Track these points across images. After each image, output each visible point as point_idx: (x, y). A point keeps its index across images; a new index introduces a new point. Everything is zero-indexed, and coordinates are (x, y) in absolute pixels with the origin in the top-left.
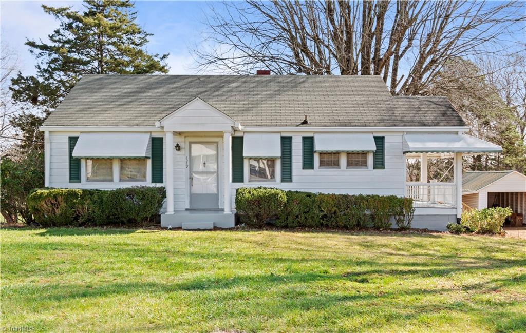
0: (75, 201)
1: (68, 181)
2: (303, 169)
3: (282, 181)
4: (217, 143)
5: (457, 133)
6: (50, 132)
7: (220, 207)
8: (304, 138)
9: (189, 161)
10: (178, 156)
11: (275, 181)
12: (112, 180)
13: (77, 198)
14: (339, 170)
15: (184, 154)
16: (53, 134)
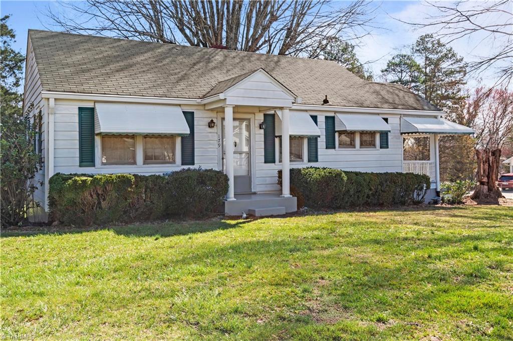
0: (129, 189)
1: (78, 164)
2: (326, 148)
3: (309, 161)
4: (249, 120)
5: (436, 117)
6: (56, 99)
7: (252, 191)
8: (327, 117)
9: (221, 140)
10: (210, 134)
11: (303, 161)
12: (134, 163)
13: (131, 186)
14: (354, 149)
15: (216, 131)
16: (59, 103)
